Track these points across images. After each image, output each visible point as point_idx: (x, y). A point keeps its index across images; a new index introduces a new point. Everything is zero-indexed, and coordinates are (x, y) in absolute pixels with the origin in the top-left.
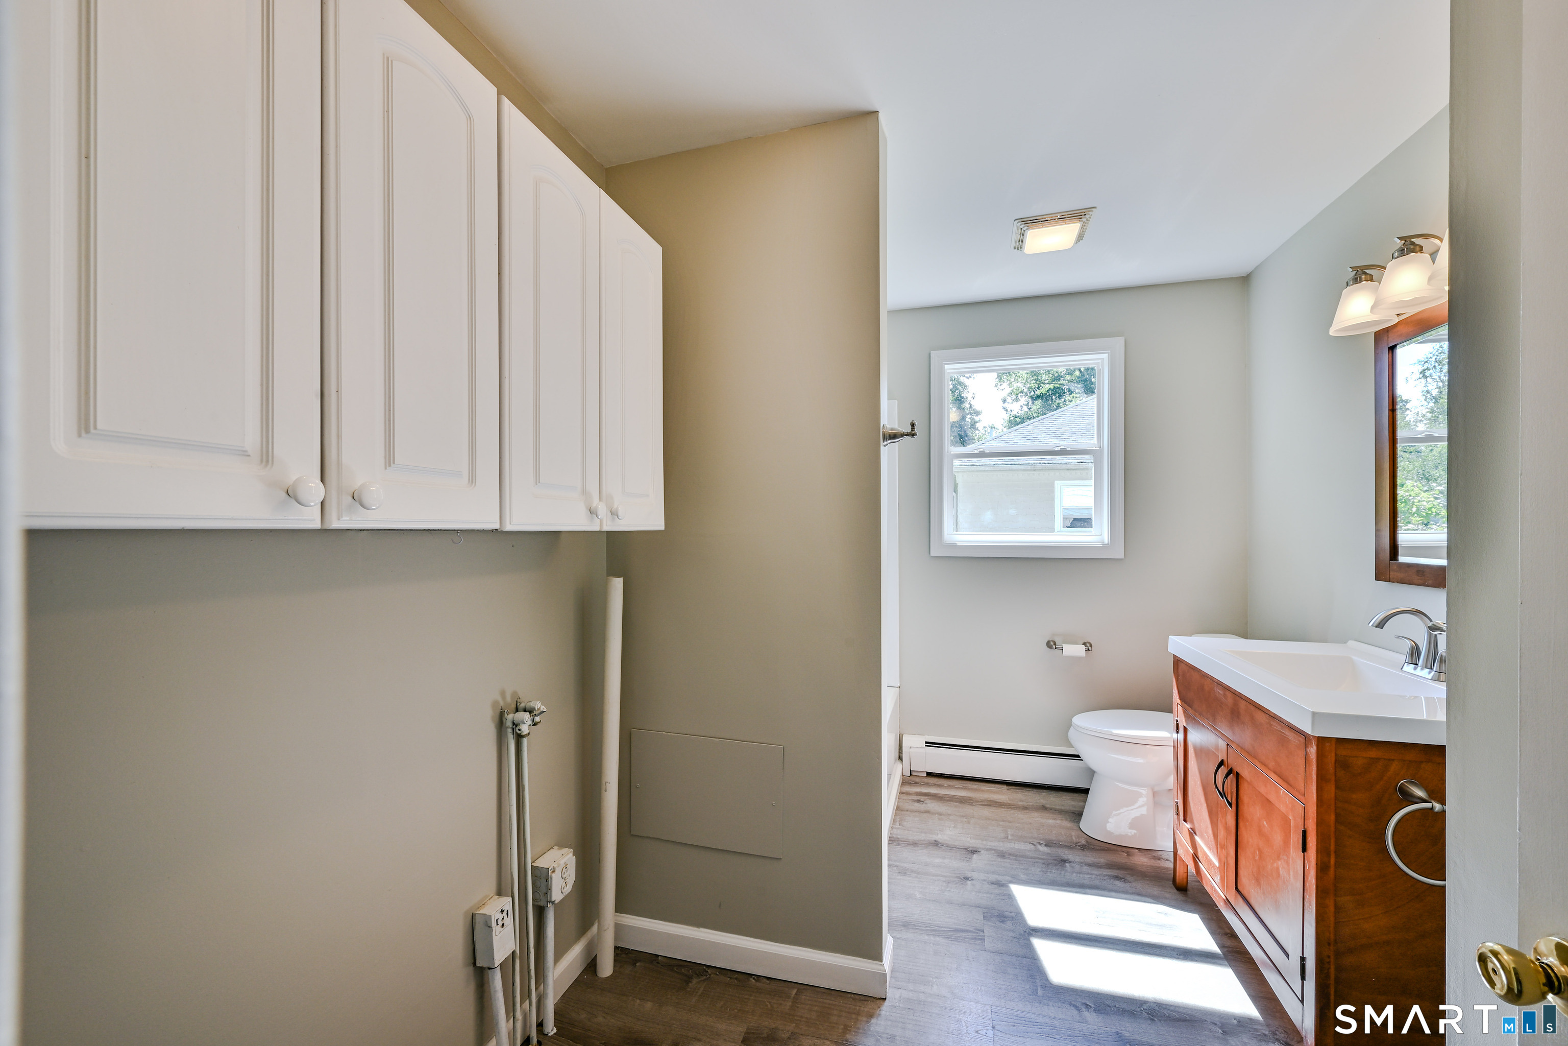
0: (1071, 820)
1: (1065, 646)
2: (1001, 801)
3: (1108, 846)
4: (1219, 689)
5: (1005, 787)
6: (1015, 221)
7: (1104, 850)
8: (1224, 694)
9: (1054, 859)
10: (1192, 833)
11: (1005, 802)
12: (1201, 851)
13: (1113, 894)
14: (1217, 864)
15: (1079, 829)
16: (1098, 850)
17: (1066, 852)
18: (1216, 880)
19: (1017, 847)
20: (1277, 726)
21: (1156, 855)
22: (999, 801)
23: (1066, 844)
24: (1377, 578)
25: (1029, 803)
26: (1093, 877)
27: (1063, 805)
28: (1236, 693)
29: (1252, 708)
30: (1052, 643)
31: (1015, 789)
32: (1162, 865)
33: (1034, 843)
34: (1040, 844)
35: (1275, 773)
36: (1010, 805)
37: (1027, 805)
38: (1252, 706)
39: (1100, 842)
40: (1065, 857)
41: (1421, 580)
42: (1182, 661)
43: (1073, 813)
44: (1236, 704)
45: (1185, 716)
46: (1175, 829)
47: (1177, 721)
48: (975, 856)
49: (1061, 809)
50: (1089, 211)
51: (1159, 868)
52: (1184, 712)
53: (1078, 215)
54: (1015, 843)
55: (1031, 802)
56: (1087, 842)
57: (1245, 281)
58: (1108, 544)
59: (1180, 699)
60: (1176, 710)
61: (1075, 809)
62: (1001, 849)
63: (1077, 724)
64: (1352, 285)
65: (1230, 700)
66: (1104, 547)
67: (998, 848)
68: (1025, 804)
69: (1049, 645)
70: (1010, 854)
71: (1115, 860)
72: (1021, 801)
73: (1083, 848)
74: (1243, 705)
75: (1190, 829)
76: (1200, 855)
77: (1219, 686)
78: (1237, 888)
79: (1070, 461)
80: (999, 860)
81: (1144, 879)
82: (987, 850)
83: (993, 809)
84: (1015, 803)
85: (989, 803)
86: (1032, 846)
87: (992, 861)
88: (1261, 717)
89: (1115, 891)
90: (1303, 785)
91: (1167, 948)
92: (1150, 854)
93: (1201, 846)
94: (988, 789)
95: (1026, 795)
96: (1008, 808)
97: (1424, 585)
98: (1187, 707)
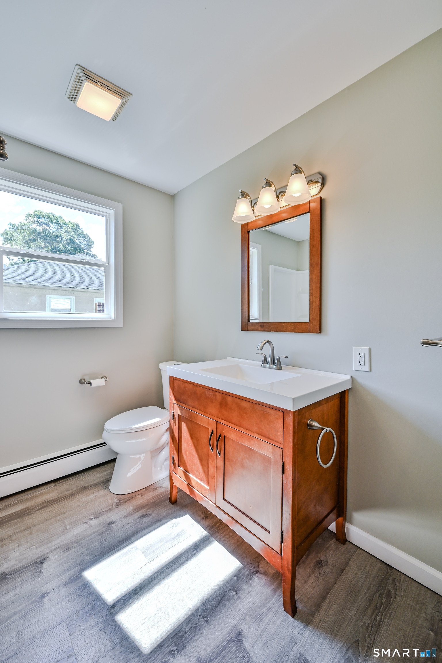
0: (103, 489)
1: (93, 381)
2: (53, 498)
3: (130, 495)
4: (210, 392)
5: (53, 484)
6: (77, 65)
7: (129, 500)
8: (214, 394)
9: (104, 527)
10: (186, 472)
11: (56, 497)
12: (194, 482)
13: (146, 531)
14: (208, 488)
15: (110, 492)
16: (126, 501)
17: (109, 515)
18: (207, 496)
19: (76, 533)
20: (258, 407)
21: (154, 487)
22: (51, 499)
23: (107, 509)
24: (243, 329)
25: (73, 490)
26: (131, 524)
27: (95, 480)
28: (224, 393)
29: (238, 400)
30: (83, 381)
31: (60, 483)
32: (160, 492)
33: (86, 521)
34: (91, 519)
35: (258, 433)
36: (60, 498)
37: (73, 492)
38: (238, 399)
39: (125, 496)
40: (110, 520)
41: (262, 329)
42: (177, 379)
43: (103, 482)
44: (223, 398)
45: (180, 409)
46: (172, 472)
47: (173, 412)
48: (45, 565)
49: (95, 483)
50: (128, 95)
51: (159, 495)
52: (179, 407)
53: (121, 93)
54: (73, 530)
55: (74, 488)
56: (118, 499)
57: (173, 197)
58: (114, 319)
59: (176, 400)
60: (172, 406)
61: (102, 479)
62: (65, 542)
63: (107, 428)
64: (241, 198)
65: (219, 397)
66: (113, 321)
67: (62, 543)
68: (70, 491)
69: (81, 382)
70: (73, 543)
71: (137, 504)
72: (67, 490)
73: (117, 505)
74: (229, 399)
75: (184, 471)
76: (193, 484)
77: (209, 390)
78: (224, 499)
79: (55, 285)
80: (66, 554)
81: (156, 507)
82: (53, 551)
83: (49, 509)
84: (63, 494)
85: (44, 505)
86: (86, 525)
87: (60, 560)
88: (244, 404)
89: (147, 527)
90: (282, 438)
91: (187, 551)
92: (151, 488)
93: (193, 479)
94: (40, 493)
95: (69, 484)
96: (60, 501)
97: (263, 331)
98: (182, 404)
